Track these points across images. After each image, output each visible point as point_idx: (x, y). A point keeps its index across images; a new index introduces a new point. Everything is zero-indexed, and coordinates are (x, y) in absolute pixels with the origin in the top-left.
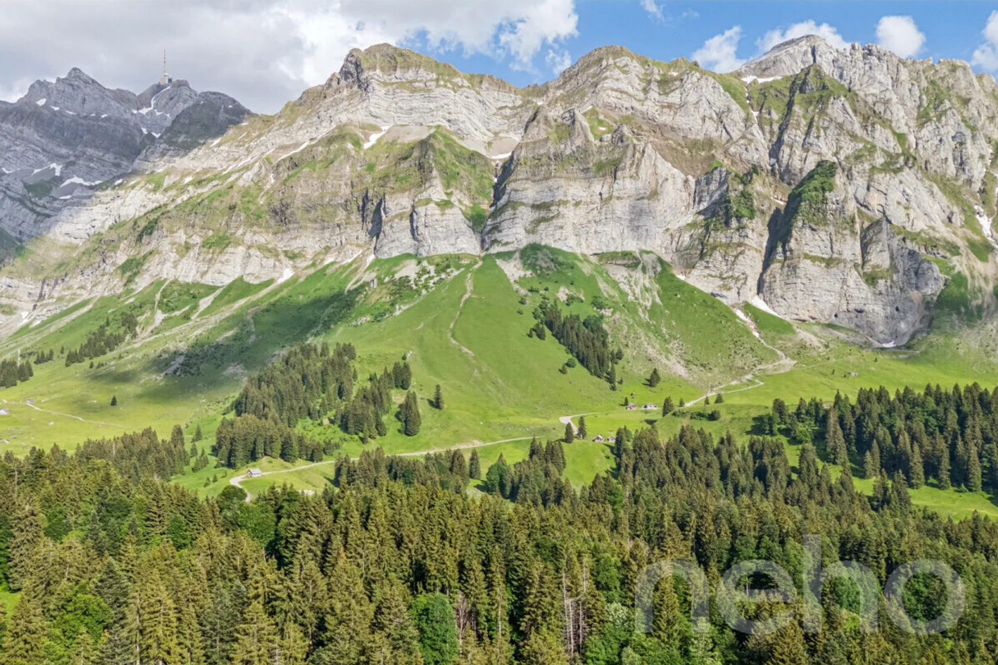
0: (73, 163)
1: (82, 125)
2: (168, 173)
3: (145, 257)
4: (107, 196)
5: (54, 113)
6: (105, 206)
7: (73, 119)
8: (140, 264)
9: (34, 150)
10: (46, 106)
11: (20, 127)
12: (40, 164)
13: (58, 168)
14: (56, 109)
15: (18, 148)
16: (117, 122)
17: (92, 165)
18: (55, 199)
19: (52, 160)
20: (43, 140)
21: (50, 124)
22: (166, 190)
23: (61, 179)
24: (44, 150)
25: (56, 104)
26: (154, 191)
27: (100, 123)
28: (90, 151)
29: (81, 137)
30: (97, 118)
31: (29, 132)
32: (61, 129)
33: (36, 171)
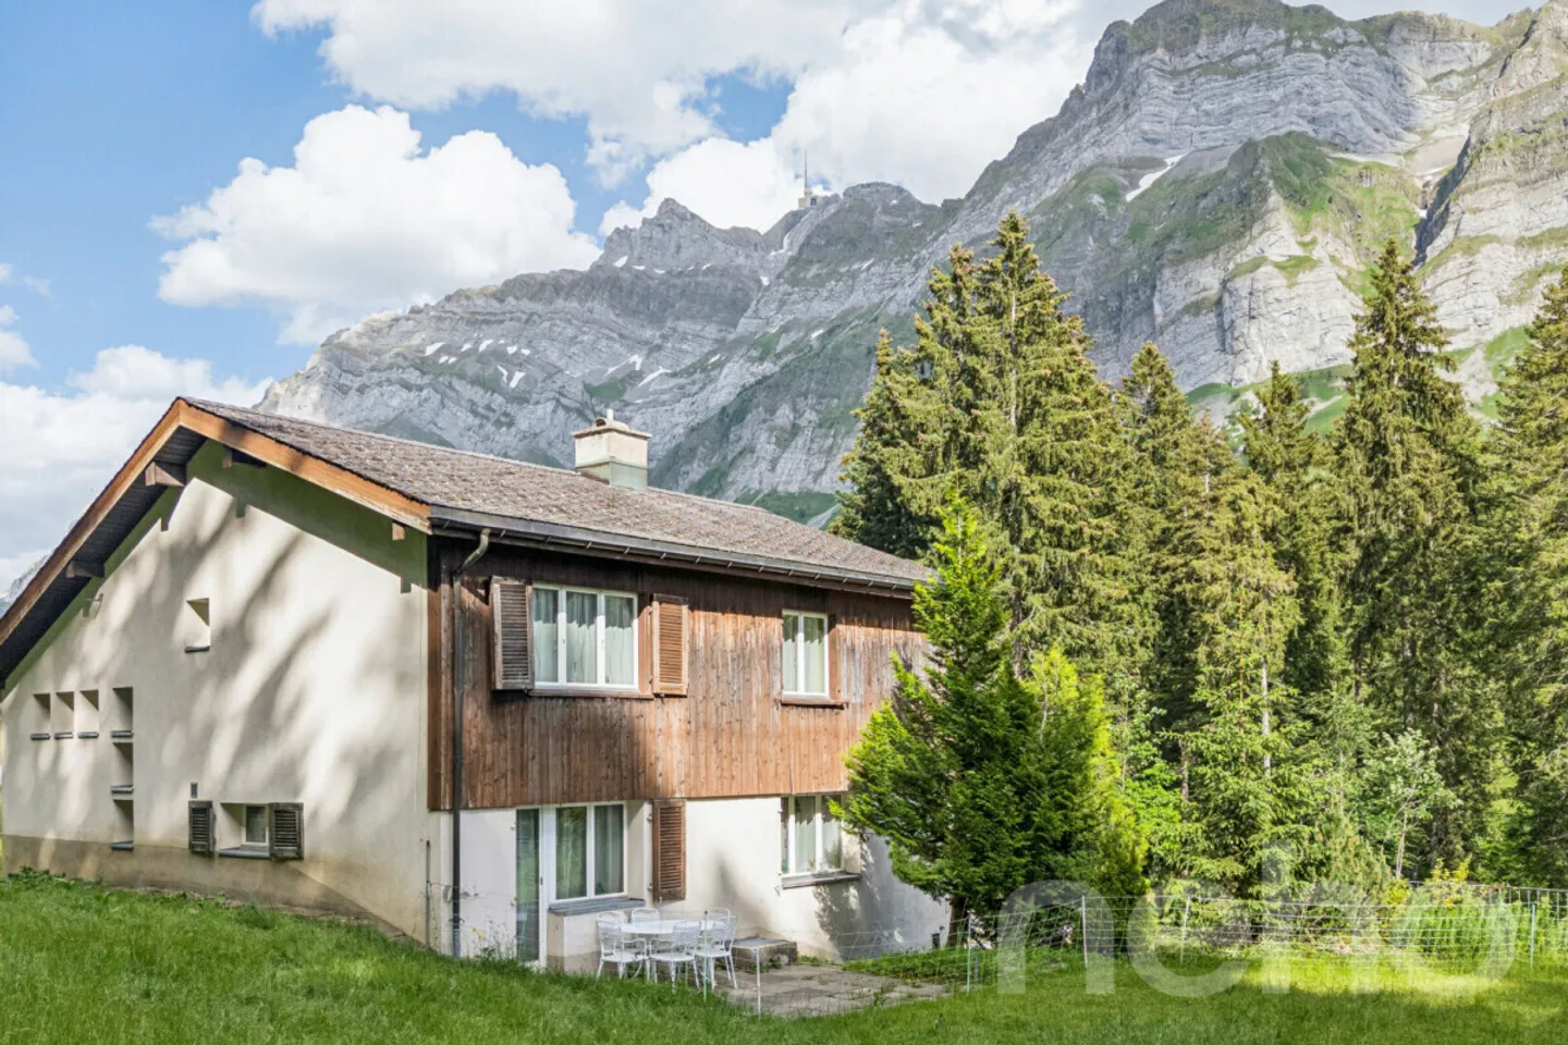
0: (659, 348)
1: (674, 286)
2: (785, 329)
3: (732, 464)
4: (694, 383)
5: (637, 275)
6: (690, 400)
7: (663, 281)
8: (724, 474)
9: (609, 338)
10: (626, 267)
11: (589, 304)
12: (616, 358)
13: (637, 360)
14: (642, 268)
15: (586, 338)
16: (724, 272)
17: (685, 347)
18: (627, 404)
19: (632, 350)
20: (620, 321)
21: (631, 293)
22: (778, 356)
23: (639, 375)
24: (621, 336)
25: (640, 260)
26: (761, 359)
27: (700, 279)
28: (683, 325)
29: (673, 306)
30: (696, 273)
31: (600, 308)
32: (645, 299)
33: (611, 370)
